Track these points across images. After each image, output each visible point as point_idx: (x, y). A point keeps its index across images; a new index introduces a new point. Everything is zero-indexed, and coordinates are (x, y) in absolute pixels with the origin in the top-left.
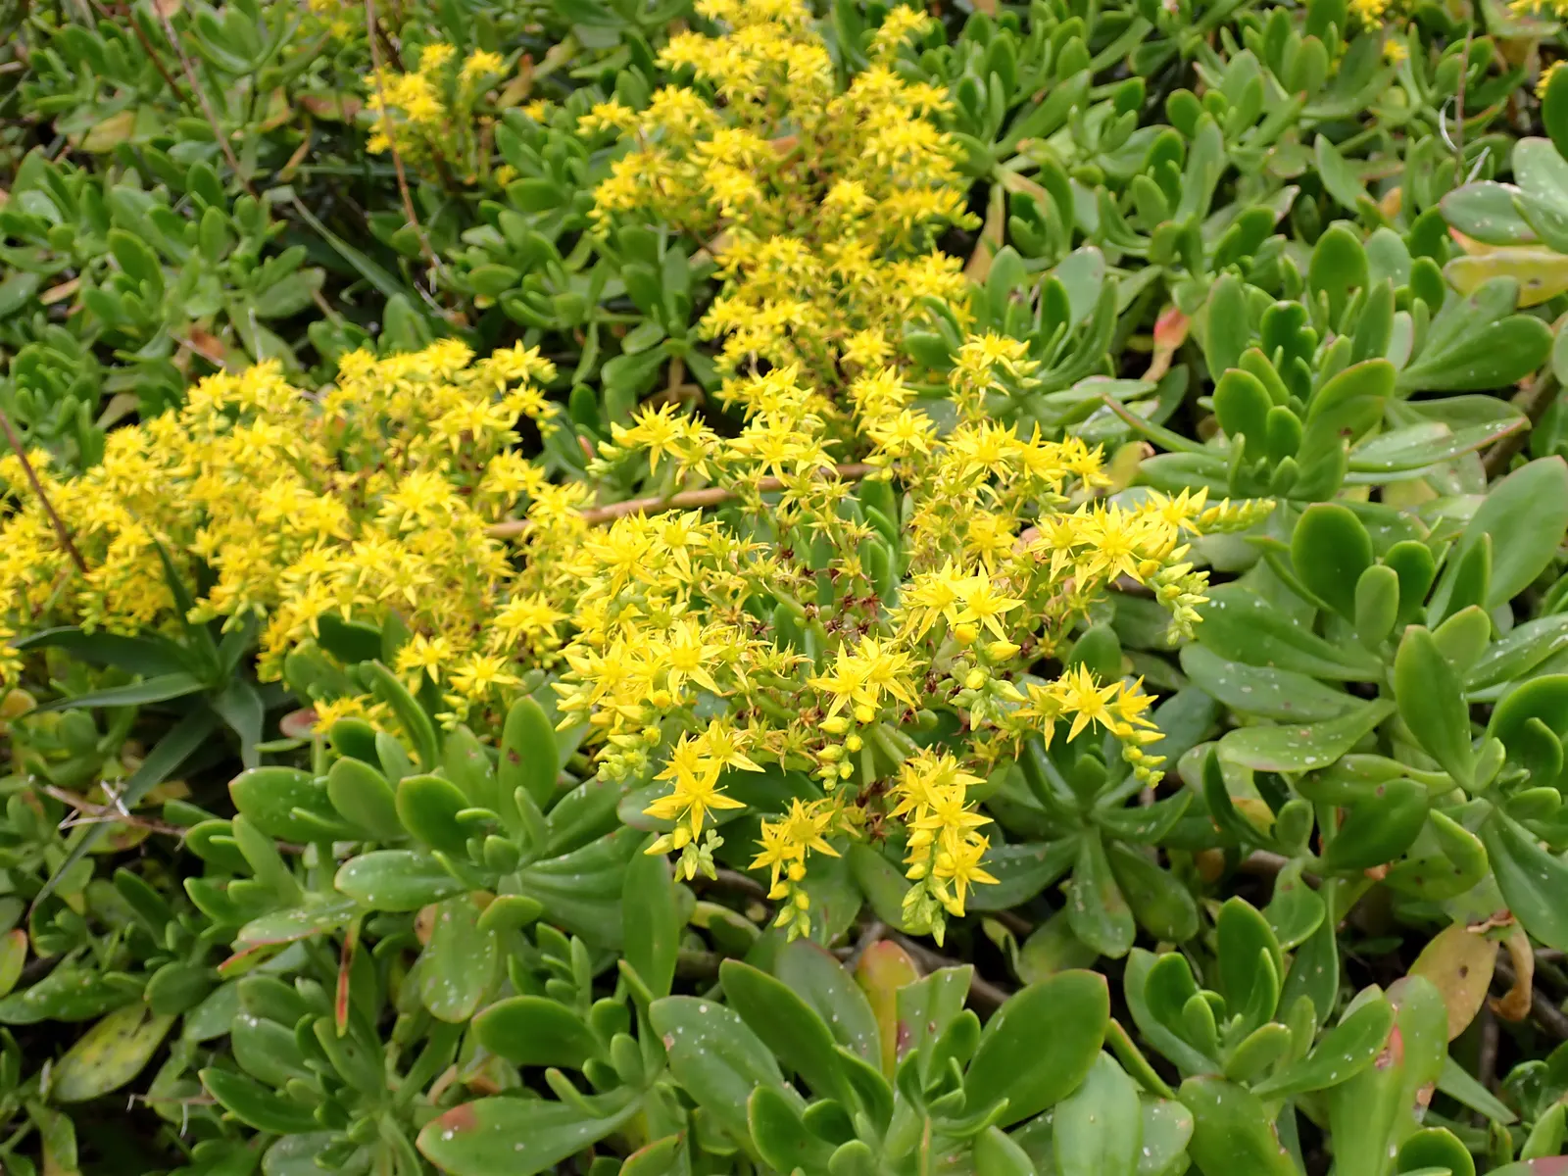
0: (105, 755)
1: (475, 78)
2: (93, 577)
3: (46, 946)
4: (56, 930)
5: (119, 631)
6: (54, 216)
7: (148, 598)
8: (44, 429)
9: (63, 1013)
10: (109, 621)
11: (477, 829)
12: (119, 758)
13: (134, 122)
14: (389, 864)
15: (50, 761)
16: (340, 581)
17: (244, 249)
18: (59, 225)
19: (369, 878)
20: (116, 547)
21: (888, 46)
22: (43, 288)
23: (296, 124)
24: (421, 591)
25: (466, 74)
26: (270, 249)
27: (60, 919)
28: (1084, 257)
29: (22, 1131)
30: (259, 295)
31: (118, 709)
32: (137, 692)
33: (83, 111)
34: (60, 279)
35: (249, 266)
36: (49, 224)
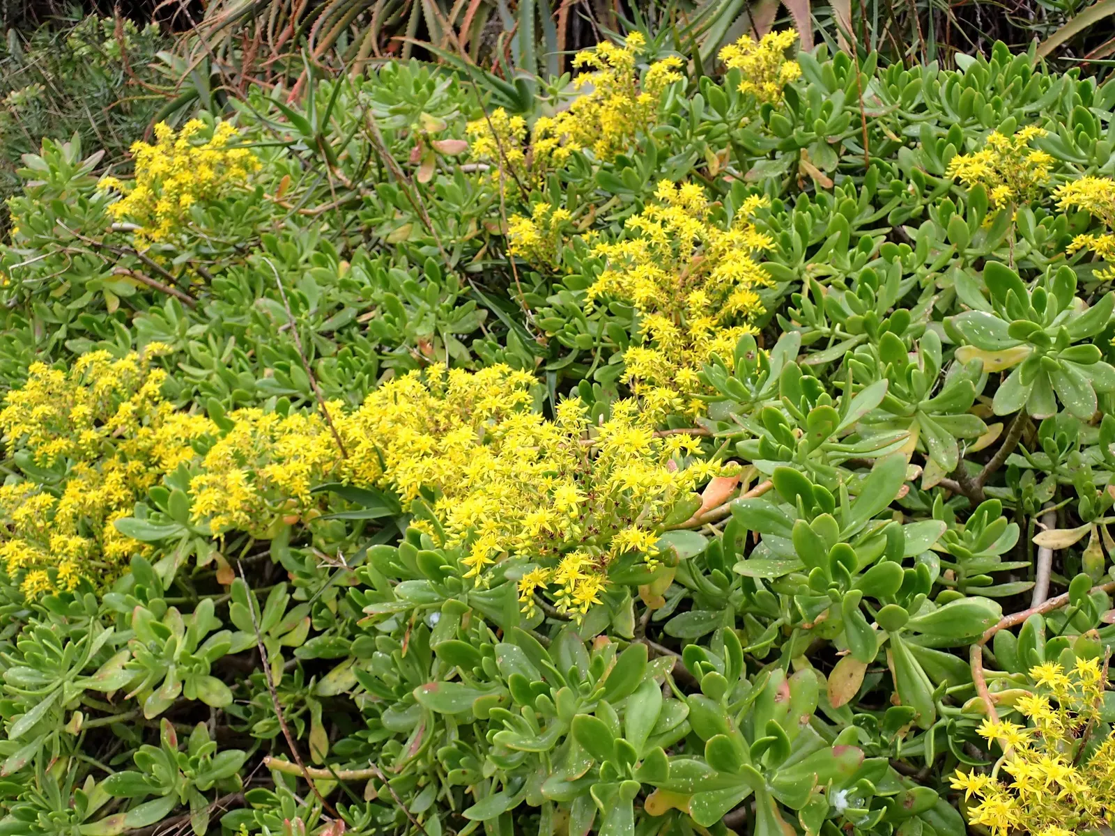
0: (351, 542)
1: (557, 222)
2: (349, 461)
3: (318, 625)
4: (321, 618)
5: (358, 486)
6: (366, 280)
7: (372, 472)
8: (349, 387)
9: (321, 654)
10: (355, 481)
11: (446, 573)
12: (357, 544)
13: (411, 229)
14: (417, 586)
15: (327, 543)
16: (417, 472)
17: (448, 302)
18: (368, 286)
19: (409, 590)
20: (358, 449)
21: (743, 216)
22: (359, 314)
23: (480, 237)
24: (448, 478)
25: (553, 220)
26: (460, 301)
27: (323, 613)
28: (792, 336)
29: (302, 710)
30: (453, 324)
31: (357, 521)
32: (365, 513)
33: (386, 224)
34: (366, 311)
35: (448, 310)
36: (362, 284)
